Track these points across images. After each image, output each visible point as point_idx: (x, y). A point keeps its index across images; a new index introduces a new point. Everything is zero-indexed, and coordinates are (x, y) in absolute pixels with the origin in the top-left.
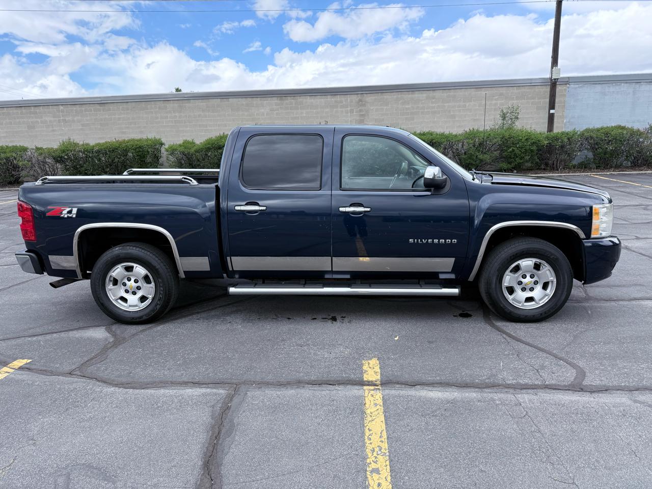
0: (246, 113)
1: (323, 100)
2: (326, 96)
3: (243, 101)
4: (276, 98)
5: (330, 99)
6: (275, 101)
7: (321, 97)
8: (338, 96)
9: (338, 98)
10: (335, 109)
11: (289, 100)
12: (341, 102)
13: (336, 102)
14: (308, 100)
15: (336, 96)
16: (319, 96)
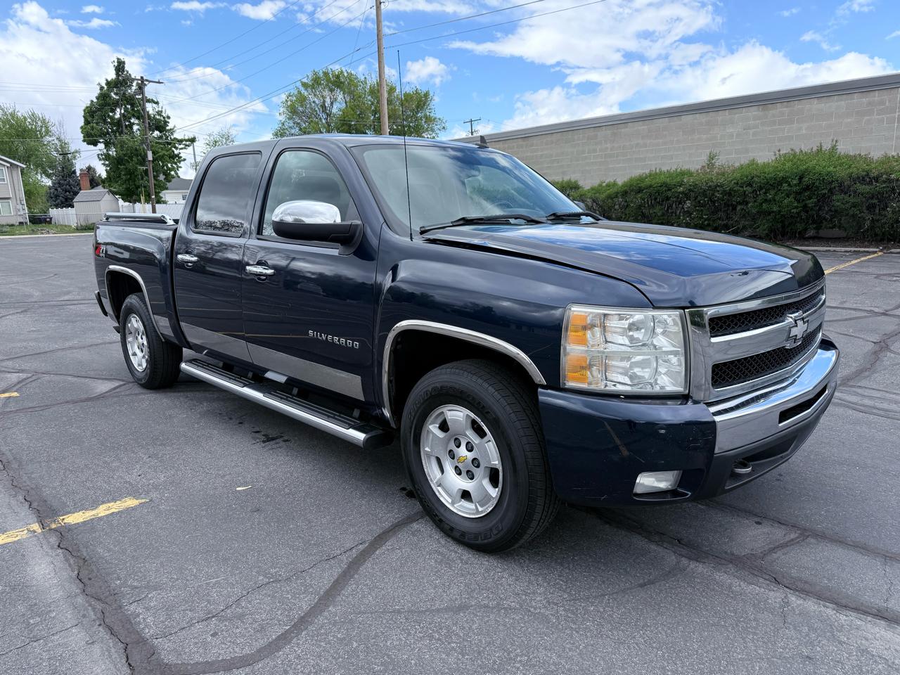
0: (704, 137)
1: (843, 102)
2: (850, 96)
3: (702, 118)
4: (756, 108)
5: (858, 100)
6: (754, 112)
7: (840, 97)
8: (877, 93)
9: (876, 96)
10: (866, 118)
11: (780, 110)
12: (882, 103)
13: (870, 104)
14: (815, 106)
15: (872, 94)
16: (836, 97)
